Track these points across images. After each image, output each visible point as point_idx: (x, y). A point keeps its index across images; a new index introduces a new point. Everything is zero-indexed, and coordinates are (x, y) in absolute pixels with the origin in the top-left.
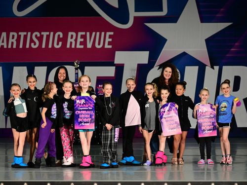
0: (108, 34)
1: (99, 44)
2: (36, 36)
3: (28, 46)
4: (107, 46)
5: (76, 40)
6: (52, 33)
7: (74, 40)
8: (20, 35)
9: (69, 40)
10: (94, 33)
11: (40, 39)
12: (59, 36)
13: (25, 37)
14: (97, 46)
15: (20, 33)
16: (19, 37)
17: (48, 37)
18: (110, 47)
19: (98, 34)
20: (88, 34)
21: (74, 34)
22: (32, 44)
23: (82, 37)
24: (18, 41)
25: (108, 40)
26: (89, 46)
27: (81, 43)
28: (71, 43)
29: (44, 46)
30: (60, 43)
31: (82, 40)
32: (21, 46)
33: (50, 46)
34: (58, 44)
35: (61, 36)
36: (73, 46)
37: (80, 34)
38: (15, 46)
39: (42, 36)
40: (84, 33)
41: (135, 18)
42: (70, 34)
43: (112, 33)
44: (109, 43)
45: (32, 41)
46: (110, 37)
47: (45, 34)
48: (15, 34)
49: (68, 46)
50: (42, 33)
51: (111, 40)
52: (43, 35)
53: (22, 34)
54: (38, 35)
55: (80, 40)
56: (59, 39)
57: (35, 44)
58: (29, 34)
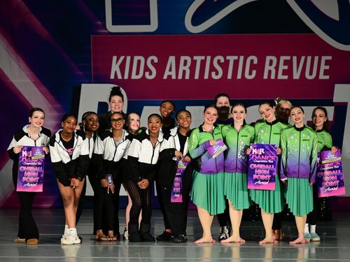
0: (324, 58)
1: (311, 74)
2: (219, 61)
3: (206, 77)
4: (322, 77)
5: (277, 68)
6: (242, 58)
7: (274, 68)
8: (196, 61)
9: (267, 68)
10: (303, 58)
11: (225, 66)
12: (252, 61)
13: (203, 63)
14: (308, 76)
15: (195, 58)
16: (194, 63)
17: (236, 63)
18: (327, 77)
19: (309, 58)
20: (295, 58)
21: (274, 59)
22: (213, 74)
23: (286, 63)
25: (324, 67)
26: (296, 76)
27: (284, 72)
28: (270, 72)
29: (230, 77)
30: (254, 72)
31: (286, 67)
32: (197, 77)
33: (239, 77)
34: (250, 74)
35: (256, 62)
36: (273, 77)
37: (283, 58)
38: (187, 77)
39: (227, 62)
40: (288, 58)
42: (268, 58)
44: (326, 72)
45: (212, 69)
46: (327, 63)
47: (232, 59)
48: (189, 59)
49: (266, 77)
50: (228, 58)
51: (328, 67)
52: (229, 60)
53: (199, 59)
54: (222, 60)
55: (282, 67)
56: (253, 67)
57: (217, 74)
58: (209, 58)
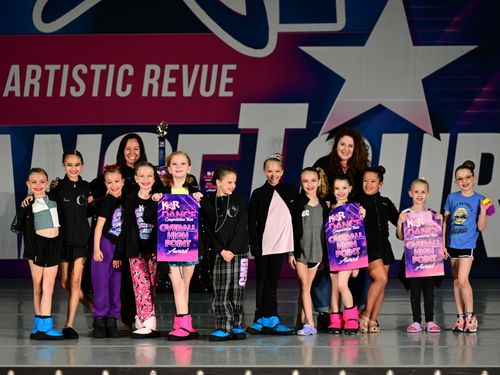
0: (226, 68)
1: (208, 89)
2: (80, 72)
3: (63, 93)
4: (223, 93)
5: (160, 81)
6: (112, 67)
7: (157, 80)
8: (48, 71)
9: (147, 81)
10: (197, 67)
11: (88, 78)
12: (126, 72)
13: (59, 74)
14: (203, 93)
15: (47, 67)
16: (45, 74)
17: (104, 74)
18: (230, 94)
19: (205, 67)
20: (185, 68)
21: (157, 69)
22: (73, 89)
23: (173, 74)
24: (44, 82)
25: (225, 80)
26: (187, 92)
27: (171, 87)
28: (151, 87)
29: (95, 93)
30: (129, 87)
31: (173, 80)
32: (49, 93)
33: (108, 93)
34: (124, 89)
35: (131, 73)
36: (155, 93)
37: (169, 68)
38: (36, 94)
39: (91, 73)
40: (176, 67)
41: (281, 36)
42: (149, 68)
43: (233, 67)
44: (228, 87)
45: (71, 82)
46: (230, 73)
47: (98, 68)
48: (38, 69)
49: (145, 93)
50: (93, 67)
51: (230, 80)
52: (94, 71)
53: (52, 68)
54: (85, 71)
55: (168, 80)
56: (127, 79)
57: (78, 89)
58: (66, 68)
